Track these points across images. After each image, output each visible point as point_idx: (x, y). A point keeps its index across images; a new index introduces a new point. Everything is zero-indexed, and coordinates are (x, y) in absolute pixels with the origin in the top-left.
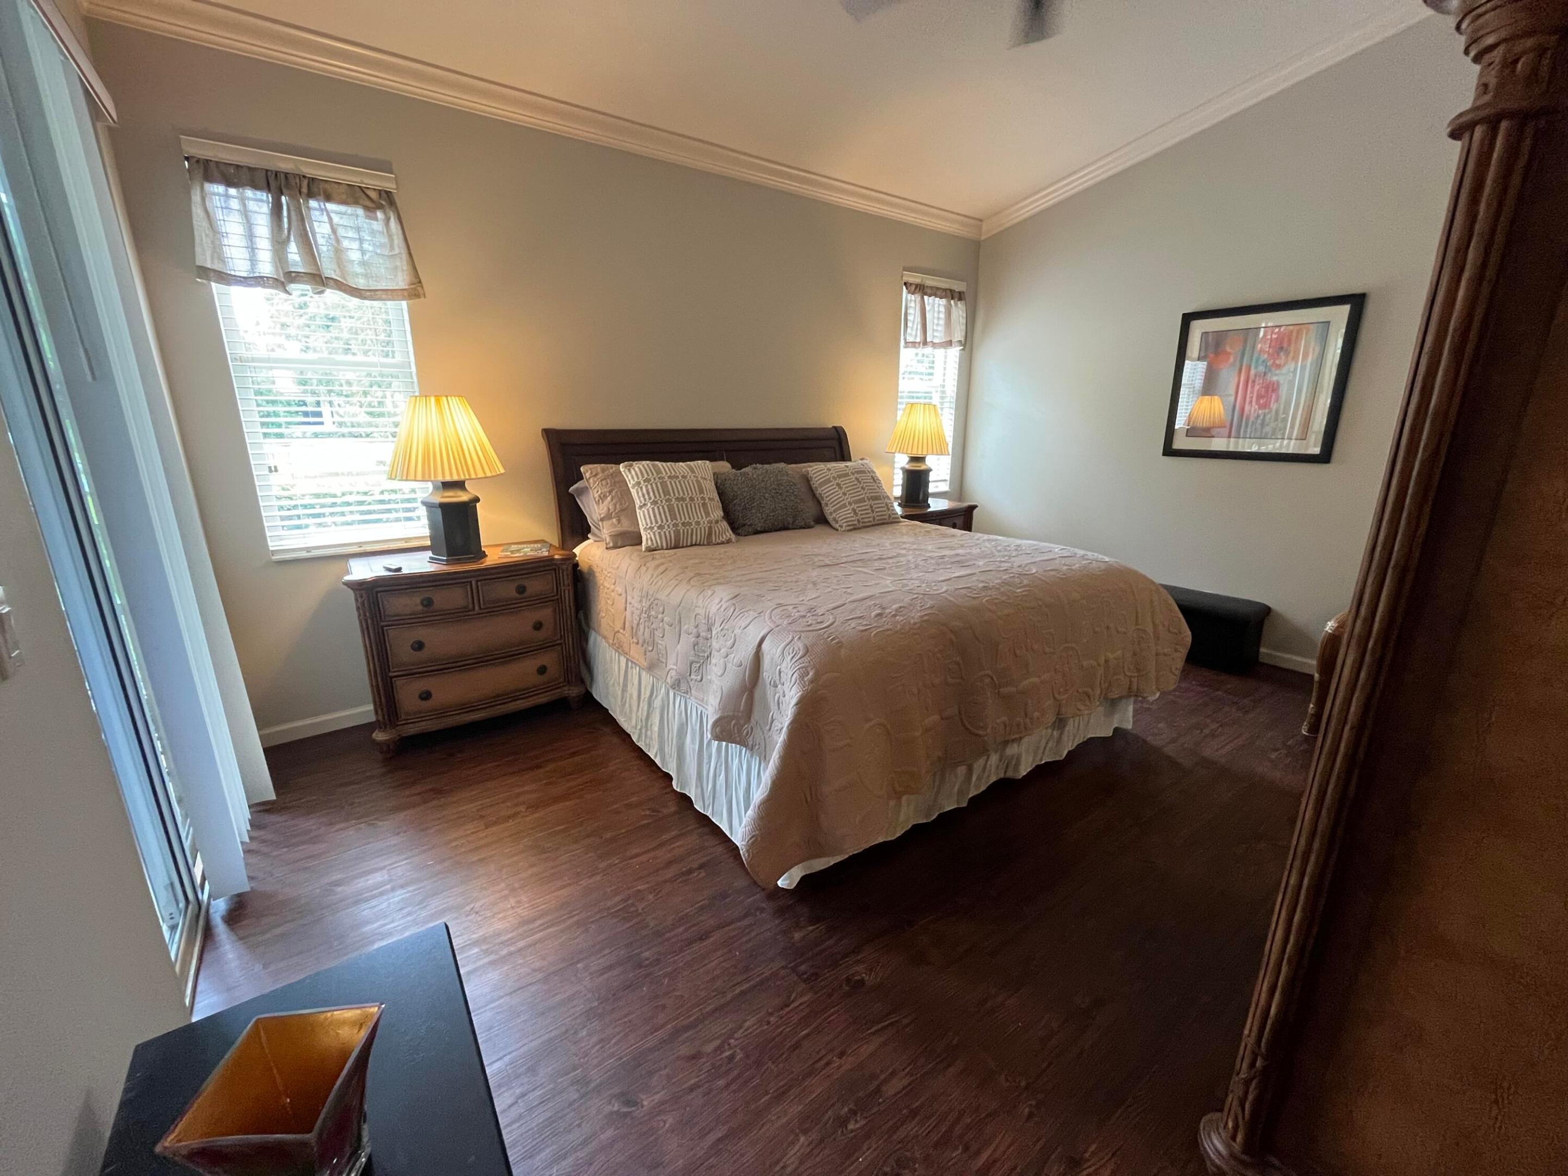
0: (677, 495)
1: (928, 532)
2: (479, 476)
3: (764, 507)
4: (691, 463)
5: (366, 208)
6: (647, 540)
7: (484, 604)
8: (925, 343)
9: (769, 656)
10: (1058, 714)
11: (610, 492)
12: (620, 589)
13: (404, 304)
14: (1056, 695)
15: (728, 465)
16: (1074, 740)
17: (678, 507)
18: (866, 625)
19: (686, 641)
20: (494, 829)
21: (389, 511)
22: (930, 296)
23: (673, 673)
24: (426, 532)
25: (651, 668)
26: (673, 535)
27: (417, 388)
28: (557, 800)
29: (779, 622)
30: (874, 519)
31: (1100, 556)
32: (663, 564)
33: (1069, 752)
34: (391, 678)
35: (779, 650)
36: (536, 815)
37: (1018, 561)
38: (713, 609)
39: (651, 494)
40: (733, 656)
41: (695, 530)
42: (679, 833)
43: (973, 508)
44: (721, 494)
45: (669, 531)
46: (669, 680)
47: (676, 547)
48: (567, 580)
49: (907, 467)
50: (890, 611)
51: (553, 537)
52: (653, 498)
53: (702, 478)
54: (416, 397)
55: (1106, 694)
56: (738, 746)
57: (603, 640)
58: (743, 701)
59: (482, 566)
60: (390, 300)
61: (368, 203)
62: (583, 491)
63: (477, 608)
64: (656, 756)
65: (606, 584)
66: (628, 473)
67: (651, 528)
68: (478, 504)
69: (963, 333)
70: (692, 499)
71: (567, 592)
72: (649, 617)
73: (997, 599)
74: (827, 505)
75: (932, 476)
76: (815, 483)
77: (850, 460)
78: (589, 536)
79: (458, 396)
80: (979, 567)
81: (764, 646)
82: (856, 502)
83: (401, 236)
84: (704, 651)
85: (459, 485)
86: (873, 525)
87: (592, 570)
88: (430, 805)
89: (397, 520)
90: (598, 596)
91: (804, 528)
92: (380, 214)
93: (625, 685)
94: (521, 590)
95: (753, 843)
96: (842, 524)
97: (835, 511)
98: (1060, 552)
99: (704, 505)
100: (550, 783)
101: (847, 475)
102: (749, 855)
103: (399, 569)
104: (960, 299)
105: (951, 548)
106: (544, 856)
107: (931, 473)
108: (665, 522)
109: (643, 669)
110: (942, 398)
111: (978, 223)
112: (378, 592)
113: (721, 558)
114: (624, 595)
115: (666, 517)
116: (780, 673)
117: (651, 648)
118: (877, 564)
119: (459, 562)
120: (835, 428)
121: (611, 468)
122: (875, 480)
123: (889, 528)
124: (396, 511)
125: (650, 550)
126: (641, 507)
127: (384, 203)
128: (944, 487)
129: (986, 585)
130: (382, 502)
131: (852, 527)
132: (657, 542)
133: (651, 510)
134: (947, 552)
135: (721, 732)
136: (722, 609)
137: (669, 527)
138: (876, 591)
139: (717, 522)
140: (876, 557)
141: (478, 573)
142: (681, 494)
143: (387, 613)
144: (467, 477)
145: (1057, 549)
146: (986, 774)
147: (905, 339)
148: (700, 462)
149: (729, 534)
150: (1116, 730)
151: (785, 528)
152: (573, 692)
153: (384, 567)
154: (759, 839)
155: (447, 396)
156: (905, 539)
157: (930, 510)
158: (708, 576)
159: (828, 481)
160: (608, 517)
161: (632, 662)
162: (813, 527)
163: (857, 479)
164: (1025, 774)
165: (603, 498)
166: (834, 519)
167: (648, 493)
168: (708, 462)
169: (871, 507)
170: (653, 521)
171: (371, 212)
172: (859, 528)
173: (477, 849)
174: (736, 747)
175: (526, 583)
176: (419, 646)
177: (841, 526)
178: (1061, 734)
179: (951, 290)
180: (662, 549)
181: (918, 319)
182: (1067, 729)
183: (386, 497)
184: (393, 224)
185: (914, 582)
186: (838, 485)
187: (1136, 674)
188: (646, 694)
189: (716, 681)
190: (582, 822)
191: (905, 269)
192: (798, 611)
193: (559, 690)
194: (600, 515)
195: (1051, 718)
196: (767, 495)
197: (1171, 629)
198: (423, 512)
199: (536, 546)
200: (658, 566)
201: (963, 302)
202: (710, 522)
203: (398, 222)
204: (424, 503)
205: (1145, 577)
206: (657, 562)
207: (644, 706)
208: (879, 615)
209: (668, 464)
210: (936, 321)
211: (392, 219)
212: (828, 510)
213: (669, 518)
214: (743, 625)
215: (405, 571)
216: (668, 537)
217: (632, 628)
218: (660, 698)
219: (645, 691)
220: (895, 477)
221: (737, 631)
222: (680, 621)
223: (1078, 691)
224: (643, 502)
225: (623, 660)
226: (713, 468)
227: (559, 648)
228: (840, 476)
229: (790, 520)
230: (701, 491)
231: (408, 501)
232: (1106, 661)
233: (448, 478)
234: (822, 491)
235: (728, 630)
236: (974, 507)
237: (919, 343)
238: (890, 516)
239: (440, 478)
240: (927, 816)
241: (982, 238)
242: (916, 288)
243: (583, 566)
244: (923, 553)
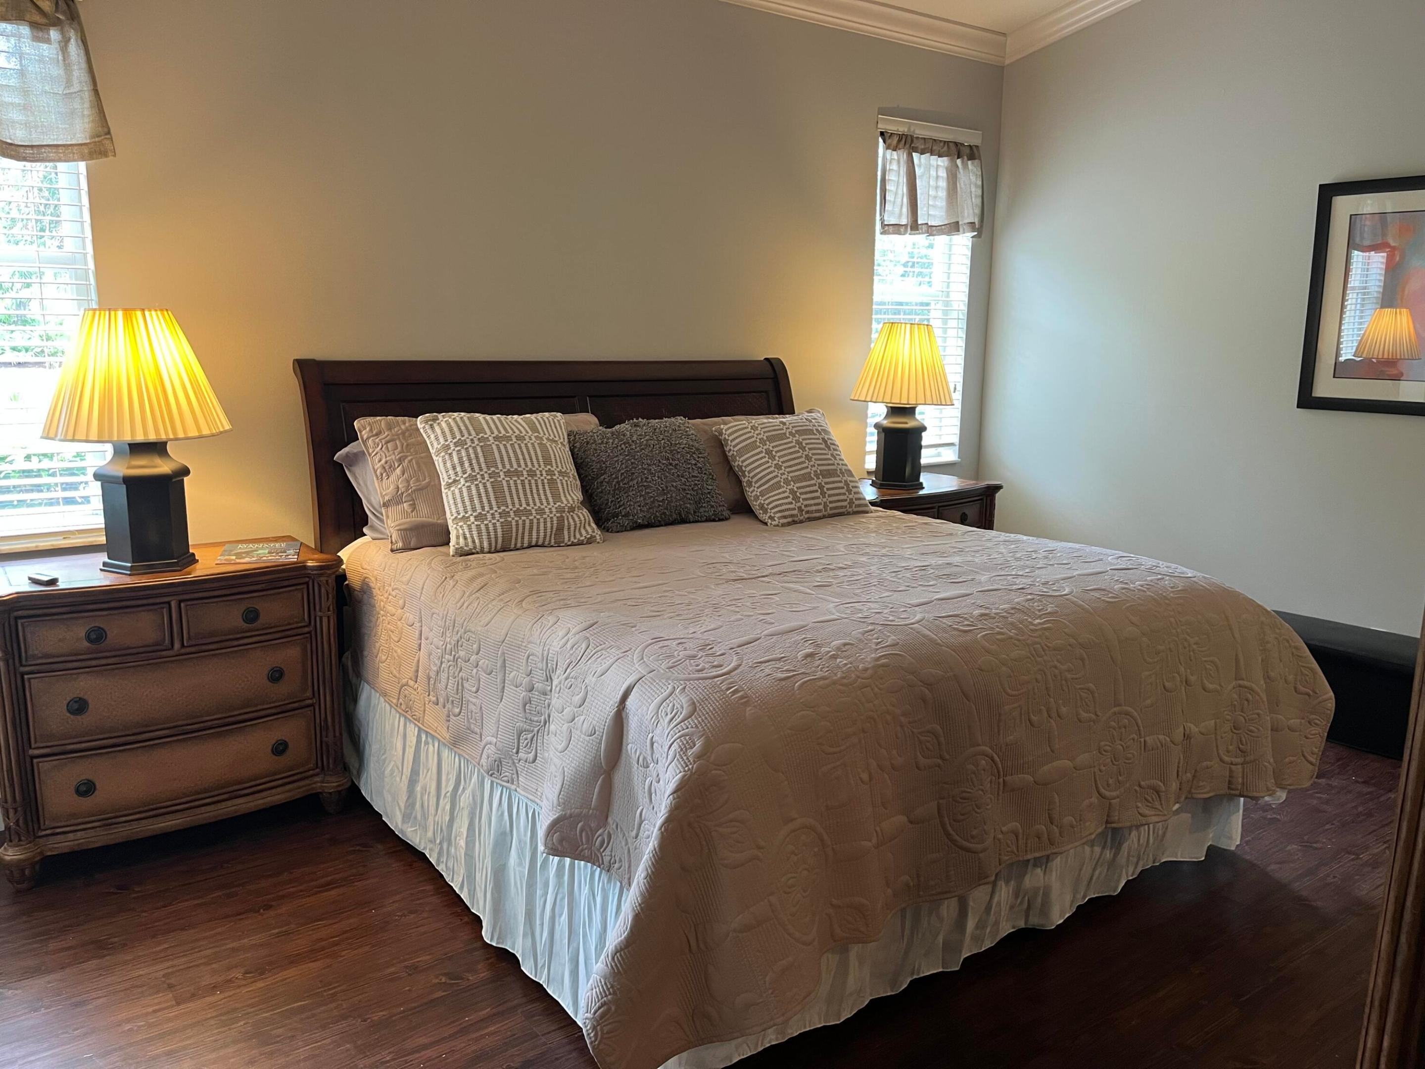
0: (508, 466)
1: (911, 528)
2: (190, 435)
3: (647, 487)
4: (533, 417)
5: (34, 25)
6: (458, 537)
7: (189, 638)
8: (914, 226)
9: (636, 718)
10: (1107, 822)
11: (400, 461)
12: (411, 617)
13: (82, 166)
14: (1102, 790)
15: (594, 420)
16: (1137, 863)
17: (509, 487)
18: (788, 671)
19: (514, 696)
20: (191, 1005)
21: (38, 488)
22: (922, 153)
23: (491, 750)
24: (99, 521)
25: (456, 742)
26: (499, 530)
27: (94, 296)
28: (294, 960)
29: (654, 666)
30: (825, 506)
31: (1181, 569)
32: (481, 575)
33: (1128, 882)
34: (33, 757)
35: (651, 708)
36: (260, 984)
37: (1044, 575)
38: (556, 645)
39: (467, 465)
40: (582, 718)
41: (535, 521)
42: (494, 1011)
43: (994, 489)
44: (580, 465)
45: (494, 523)
46: (484, 761)
47: (504, 550)
48: (327, 603)
49: (885, 423)
50: (828, 649)
51: (307, 534)
52: (469, 471)
53: (548, 439)
54: (95, 310)
55: (1190, 792)
56: (589, 865)
57: (382, 699)
58: (596, 790)
59: (190, 577)
60: (60, 160)
61: (38, 18)
62: (356, 459)
63: (177, 645)
64: (462, 888)
65: (390, 608)
66: (429, 431)
67: (465, 519)
68: (185, 479)
69: (978, 211)
70: (532, 473)
71: (325, 620)
72: (455, 660)
73: (1002, 634)
74: (750, 484)
75: (927, 438)
76: (732, 449)
77: (792, 412)
78: (365, 530)
79: (161, 310)
80: (980, 583)
81: (629, 702)
82: (796, 480)
83: (84, 65)
84: (539, 713)
85: (157, 448)
86: (824, 517)
87: (368, 585)
88: (85, 966)
89: (51, 503)
90: (376, 625)
91: (714, 520)
92: (54, 34)
93: (415, 772)
94: (251, 616)
95: (602, 1016)
96: (773, 515)
97: (762, 494)
98: (1115, 561)
99: (552, 482)
100: (287, 933)
101: (783, 436)
102: (596, 1035)
103: (53, 582)
104: (972, 157)
105: (942, 554)
106: (268, 1049)
107: (924, 434)
108: (487, 508)
109: (445, 745)
110: (945, 312)
111: (1002, 38)
112: (17, 618)
113: (576, 568)
114: (418, 625)
115: (489, 502)
116: (652, 744)
117: (457, 710)
118: (818, 579)
119: (151, 570)
120: (766, 359)
121: (403, 422)
122: (828, 444)
123: (851, 521)
124: (49, 487)
125: (462, 553)
126: (449, 486)
127: (61, 17)
128: (950, 455)
129: (987, 611)
130: (26, 473)
131: (790, 520)
132: (474, 542)
133: (465, 490)
134: (933, 561)
135: (561, 840)
136: (569, 645)
137: (494, 518)
138: (810, 619)
139: (572, 509)
140: (820, 568)
141: (180, 589)
142: (515, 466)
143: (30, 653)
144: (172, 437)
145: (1111, 557)
146: (992, 918)
147: (882, 220)
148: (547, 414)
149: (592, 529)
150: (1211, 849)
151: (683, 521)
152: (329, 784)
153: (30, 579)
154: (613, 1008)
155: (143, 310)
156: (872, 539)
157: (922, 492)
158: (551, 594)
159: (753, 446)
160: (396, 500)
161: (427, 733)
162: (727, 519)
163: (799, 443)
164: (1061, 921)
165: (388, 469)
166: (762, 506)
167: (462, 464)
168: (559, 414)
169: (821, 487)
170: (469, 508)
171: (42, 30)
172: (801, 522)
173: (161, 1036)
174: (585, 866)
175: (260, 605)
176: (79, 706)
177: (771, 518)
178: (1115, 855)
179: (956, 144)
180: (482, 551)
181: (904, 189)
182: (1125, 846)
183: (34, 465)
184: (74, 48)
185: (872, 605)
186: (768, 452)
187: (1239, 760)
188: (448, 787)
189: (556, 760)
190: (334, 994)
191: (882, 112)
192: (685, 649)
193: (307, 782)
194: (383, 497)
195: (1093, 827)
196: (653, 468)
197: (1300, 687)
198: (95, 489)
199: (277, 545)
200: (473, 579)
201: (976, 162)
202: (561, 510)
203: (80, 42)
204: (97, 477)
205: (1251, 602)
206: (470, 574)
207: (445, 804)
208: (810, 655)
209: (495, 417)
210: (932, 193)
211: (73, 41)
212: (752, 493)
213: (494, 503)
214: (600, 670)
215: (62, 585)
216: (492, 534)
217: (429, 678)
218: (468, 792)
219: (448, 780)
220: (868, 439)
221: (591, 680)
222: (504, 666)
223: (1140, 786)
224: (453, 477)
225: (412, 731)
226: (567, 423)
227: (308, 712)
228: (771, 439)
229: (691, 507)
230: (548, 461)
231: (71, 472)
232: (1187, 737)
233: (140, 438)
234: (744, 462)
235: (576, 678)
236: (998, 488)
237: (906, 226)
238: (851, 502)
239: (128, 438)
240: (894, 983)
241: (1007, 62)
242: (899, 141)
243: (354, 579)
244: (895, 562)
